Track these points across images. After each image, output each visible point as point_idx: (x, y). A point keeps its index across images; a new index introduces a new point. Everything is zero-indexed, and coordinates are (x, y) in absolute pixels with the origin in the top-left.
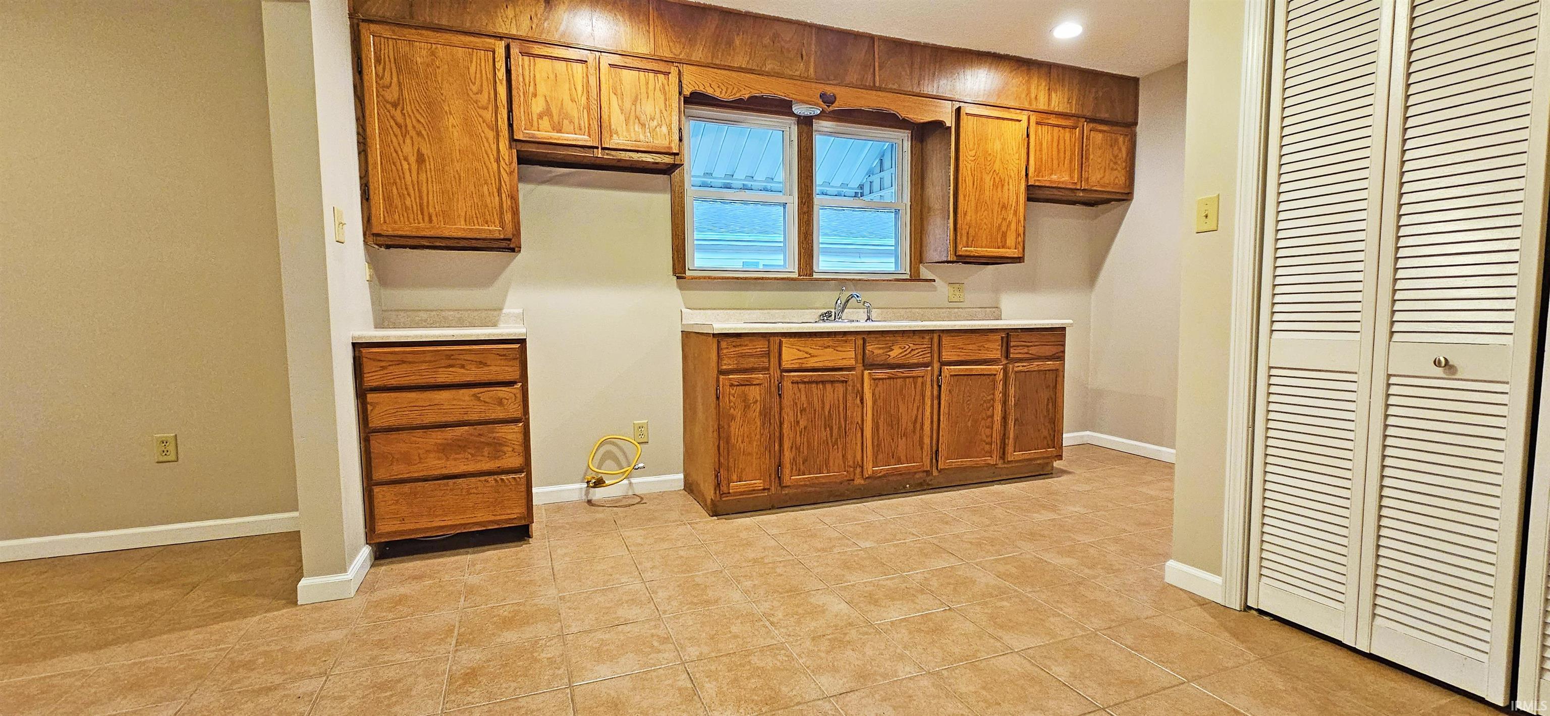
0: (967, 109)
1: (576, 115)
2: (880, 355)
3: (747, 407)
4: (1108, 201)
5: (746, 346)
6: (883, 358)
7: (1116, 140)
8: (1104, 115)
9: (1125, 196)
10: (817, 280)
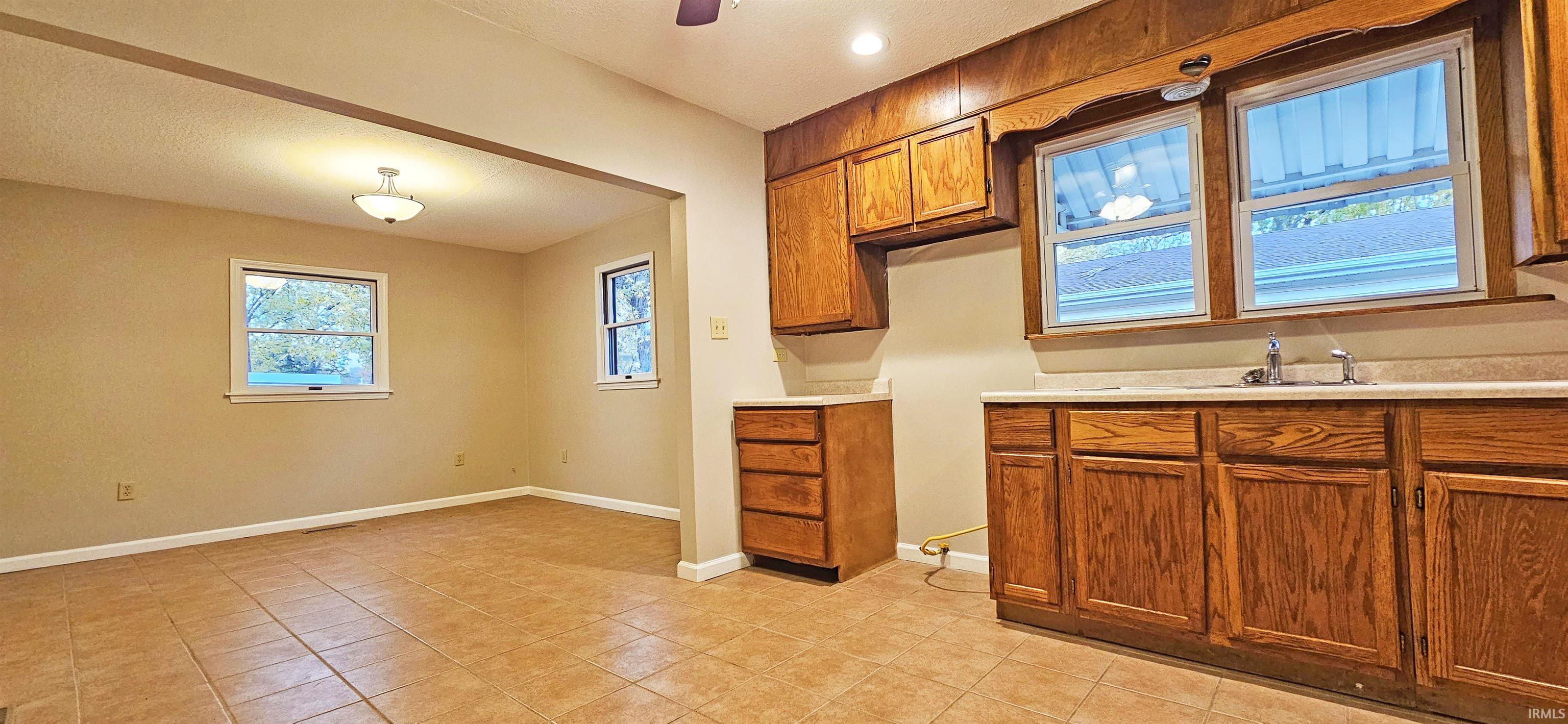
1: (894, 201)
2: (1251, 442)
3: (1026, 493)
6: (1258, 446)
10: (1243, 322)
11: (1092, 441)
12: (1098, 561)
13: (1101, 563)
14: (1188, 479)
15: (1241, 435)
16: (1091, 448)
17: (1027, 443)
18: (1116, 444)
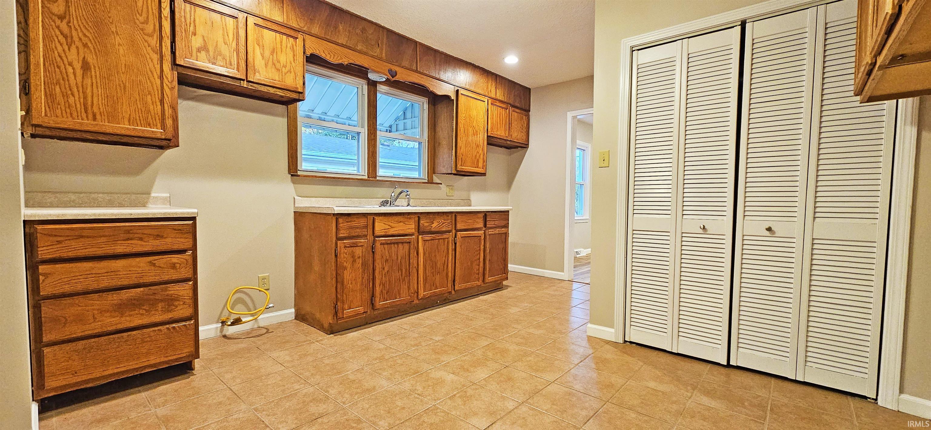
0: (461, 91)
1: (228, 55)
2: (428, 226)
3: (354, 261)
4: (516, 147)
5: (353, 221)
6: (429, 228)
7: (522, 118)
8: (517, 104)
9: (525, 146)
10: (380, 181)
11: (383, 231)
12: (383, 285)
13: (384, 285)
14: (412, 243)
15: (426, 224)
16: (383, 234)
17: (357, 234)
18: (391, 232)
